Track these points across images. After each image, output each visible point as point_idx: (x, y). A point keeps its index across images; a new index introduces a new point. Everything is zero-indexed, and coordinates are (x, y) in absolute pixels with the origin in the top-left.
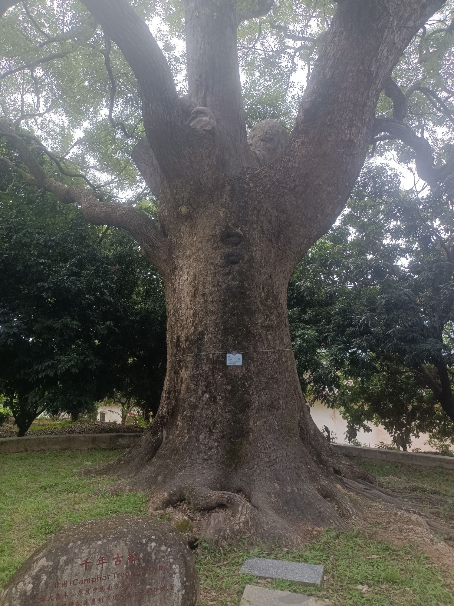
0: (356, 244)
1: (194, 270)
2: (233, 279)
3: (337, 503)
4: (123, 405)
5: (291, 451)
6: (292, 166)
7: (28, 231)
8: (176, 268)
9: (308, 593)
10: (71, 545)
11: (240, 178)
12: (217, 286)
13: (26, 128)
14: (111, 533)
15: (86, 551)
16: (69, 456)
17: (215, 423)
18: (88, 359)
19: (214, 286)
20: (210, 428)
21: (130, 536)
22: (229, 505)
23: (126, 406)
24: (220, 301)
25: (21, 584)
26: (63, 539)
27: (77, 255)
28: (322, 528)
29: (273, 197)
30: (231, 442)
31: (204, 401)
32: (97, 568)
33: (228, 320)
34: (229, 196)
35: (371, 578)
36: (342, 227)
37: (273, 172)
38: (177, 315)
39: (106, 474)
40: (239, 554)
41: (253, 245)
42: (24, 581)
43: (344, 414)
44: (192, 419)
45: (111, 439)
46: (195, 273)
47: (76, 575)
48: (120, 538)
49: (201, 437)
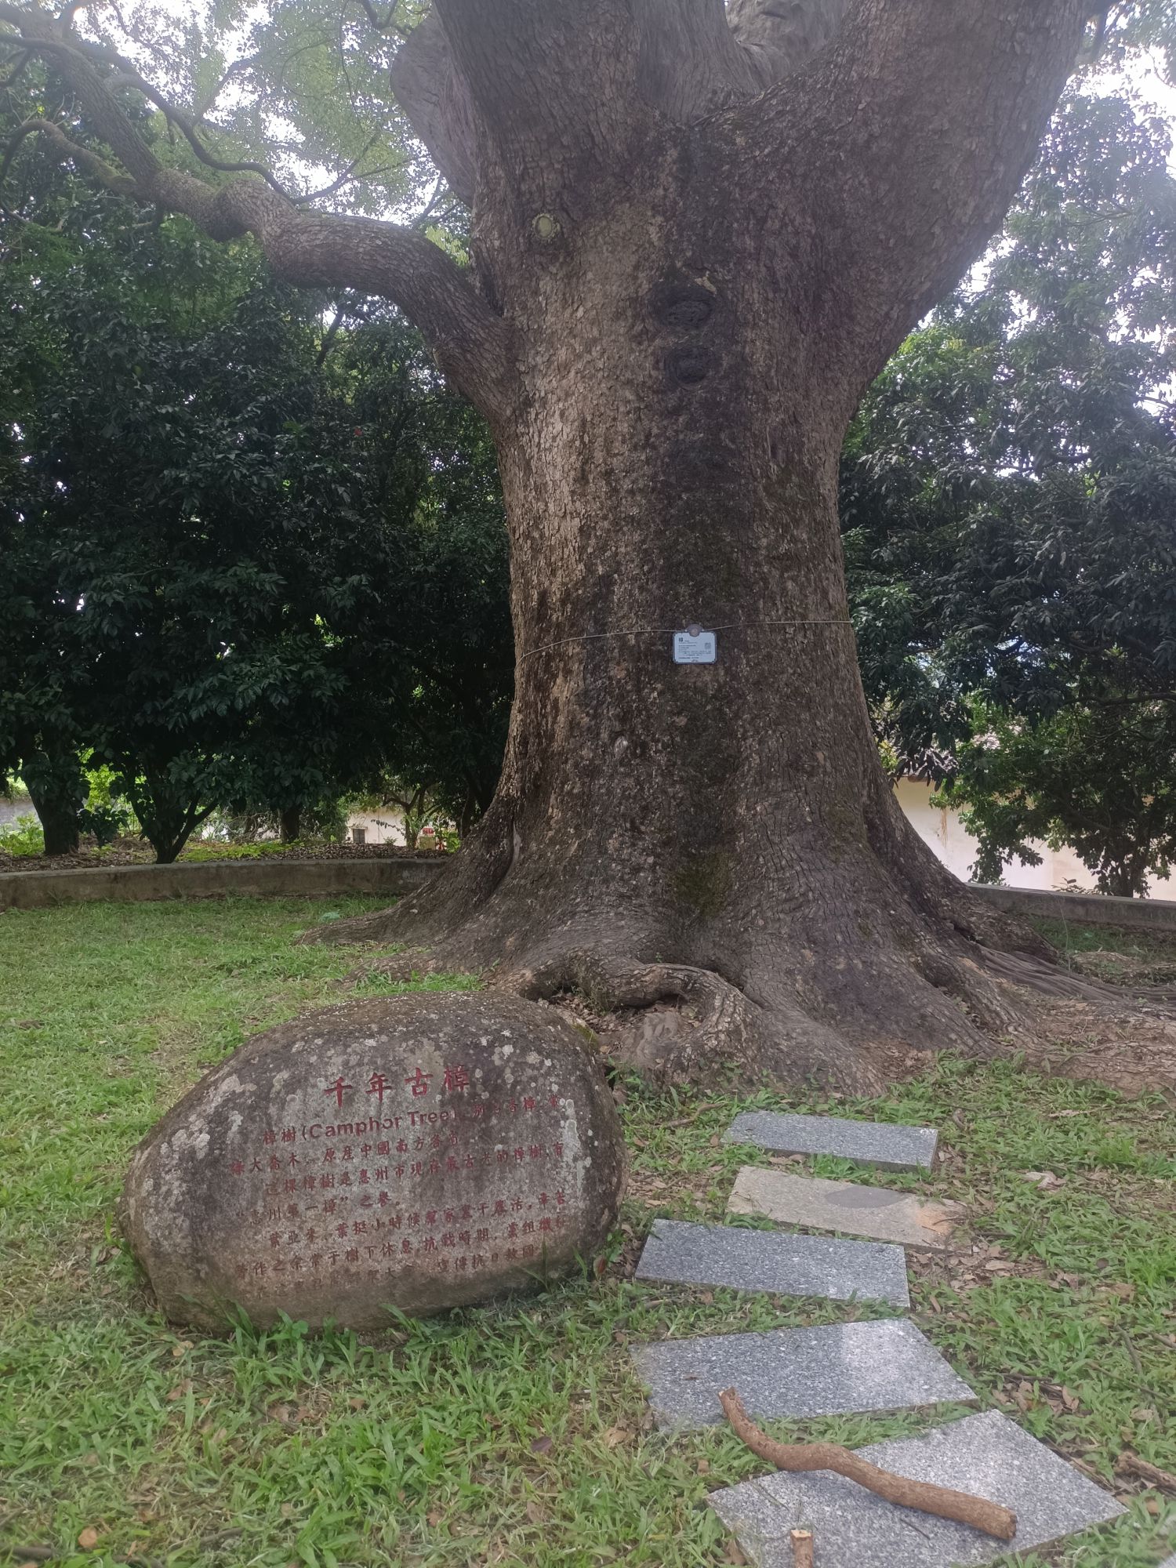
0: (1031, 339)
1: (580, 405)
2: (691, 426)
3: (967, 997)
4: (407, 808)
5: (846, 874)
6: (860, 77)
7: (120, 324)
8: (528, 403)
9: (899, 1186)
10: (297, 1046)
11: (706, 123)
12: (644, 448)
13: (94, 38)
14: (399, 1022)
15: (339, 1060)
16: (283, 907)
17: (645, 809)
18: (312, 673)
19: (635, 447)
20: (633, 822)
21: (447, 1030)
22: (687, 997)
23: (414, 809)
24: (654, 489)
25: (181, 1135)
26: (277, 1035)
27: (258, 394)
28: (929, 1053)
29: (805, 177)
30: (689, 855)
31: (617, 757)
32: (368, 1100)
33: (676, 542)
34: (676, 178)
35: (1062, 1157)
36: (991, 297)
37: (803, 98)
38: (536, 535)
39: (375, 939)
40: (718, 1103)
41: (746, 324)
42: (187, 1128)
43: (972, 822)
44: (586, 800)
45: (382, 872)
46: (581, 413)
47: (317, 1115)
48: (423, 1033)
49: (612, 844)
